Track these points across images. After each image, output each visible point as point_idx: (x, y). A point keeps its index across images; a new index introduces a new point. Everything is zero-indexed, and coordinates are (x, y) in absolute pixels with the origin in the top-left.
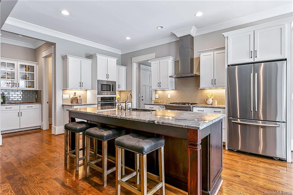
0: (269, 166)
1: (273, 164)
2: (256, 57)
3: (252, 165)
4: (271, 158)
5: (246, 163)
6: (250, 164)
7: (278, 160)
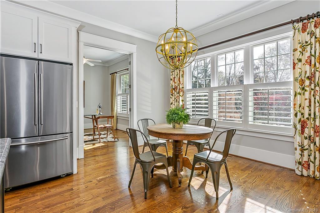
0: (61, 190)
1: (63, 184)
2: (41, 53)
3: (42, 199)
4: (59, 178)
5: (32, 201)
6: (38, 199)
7: (66, 176)
